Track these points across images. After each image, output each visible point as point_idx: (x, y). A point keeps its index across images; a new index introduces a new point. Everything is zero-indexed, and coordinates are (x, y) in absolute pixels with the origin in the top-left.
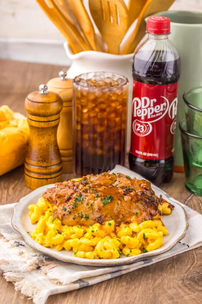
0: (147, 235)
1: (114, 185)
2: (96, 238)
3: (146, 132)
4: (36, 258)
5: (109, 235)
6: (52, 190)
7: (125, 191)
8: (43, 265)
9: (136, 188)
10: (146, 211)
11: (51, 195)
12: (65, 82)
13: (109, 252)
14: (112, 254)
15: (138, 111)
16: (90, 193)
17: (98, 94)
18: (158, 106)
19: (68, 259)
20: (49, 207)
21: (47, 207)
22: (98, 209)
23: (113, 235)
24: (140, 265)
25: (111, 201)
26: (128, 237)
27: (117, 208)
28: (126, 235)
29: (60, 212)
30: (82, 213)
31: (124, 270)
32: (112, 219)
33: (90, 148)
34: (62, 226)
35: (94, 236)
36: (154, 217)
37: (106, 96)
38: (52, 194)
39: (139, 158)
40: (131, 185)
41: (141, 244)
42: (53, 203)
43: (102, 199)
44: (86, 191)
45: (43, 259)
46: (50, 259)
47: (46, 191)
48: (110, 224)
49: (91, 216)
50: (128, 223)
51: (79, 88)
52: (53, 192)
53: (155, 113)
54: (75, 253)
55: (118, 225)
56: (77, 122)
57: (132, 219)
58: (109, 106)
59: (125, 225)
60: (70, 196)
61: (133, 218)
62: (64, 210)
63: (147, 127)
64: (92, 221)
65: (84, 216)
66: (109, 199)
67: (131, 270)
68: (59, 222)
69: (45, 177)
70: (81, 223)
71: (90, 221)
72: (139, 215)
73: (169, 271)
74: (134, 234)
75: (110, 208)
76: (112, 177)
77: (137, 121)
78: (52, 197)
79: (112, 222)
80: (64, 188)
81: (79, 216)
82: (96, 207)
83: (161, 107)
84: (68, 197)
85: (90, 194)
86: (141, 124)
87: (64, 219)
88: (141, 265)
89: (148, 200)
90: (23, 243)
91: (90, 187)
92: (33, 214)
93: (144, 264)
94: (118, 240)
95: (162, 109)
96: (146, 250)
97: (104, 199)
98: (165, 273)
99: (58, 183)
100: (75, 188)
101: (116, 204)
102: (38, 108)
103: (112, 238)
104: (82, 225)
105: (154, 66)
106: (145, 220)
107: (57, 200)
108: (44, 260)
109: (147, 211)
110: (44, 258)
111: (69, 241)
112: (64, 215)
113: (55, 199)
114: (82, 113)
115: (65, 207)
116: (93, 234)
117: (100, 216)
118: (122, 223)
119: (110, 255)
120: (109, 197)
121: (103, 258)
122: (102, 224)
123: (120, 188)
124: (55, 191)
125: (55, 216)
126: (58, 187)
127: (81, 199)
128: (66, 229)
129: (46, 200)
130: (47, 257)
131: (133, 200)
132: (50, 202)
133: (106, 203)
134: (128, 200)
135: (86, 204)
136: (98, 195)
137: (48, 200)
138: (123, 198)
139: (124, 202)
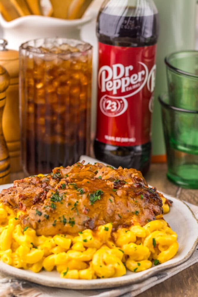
0: (157, 239)
1: (98, 176)
2: (89, 250)
3: (119, 110)
4: (8, 285)
5: (105, 244)
6: (13, 190)
7: (115, 184)
8: (20, 295)
9: (126, 179)
10: (148, 208)
11: (12, 197)
12: (5, 53)
13: (112, 267)
14: (116, 270)
15: (107, 84)
16: (69, 188)
17: (58, 62)
18: (135, 75)
20: (9, 215)
21: (7, 215)
22: (86, 209)
23: (111, 243)
24: (152, 282)
25: (101, 197)
26: (133, 245)
27: (110, 207)
28: (129, 243)
29: (32, 218)
30: (63, 217)
31: (134, 291)
32: (105, 222)
33: (47, 135)
34: (36, 237)
35: (86, 248)
36: (158, 216)
37: (68, 65)
38: (14, 196)
39: (109, 145)
40: (119, 176)
41: (150, 253)
42: (16, 208)
43: (88, 197)
44: (63, 187)
45: (19, 285)
46: (29, 284)
47: (3, 193)
48: (106, 229)
49: (77, 220)
50: (128, 226)
51: (31, 56)
52: (14, 193)
53: (131, 85)
54: (64, 273)
55: (115, 230)
56: (29, 103)
57: (132, 221)
58: (71, 78)
59: (124, 230)
60: (39, 196)
61: (134, 218)
62: (39, 215)
63: (121, 104)
64: (80, 227)
65: (68, 221)
66: (97, 196)
67: (143, 290)
68: (33, 231)
70: (65, 230)
71: (78, 227)
72: (140, 214)
73: (193, 287)
74: (139, 240)
75: (101, 207)
76: (90, 168)
77: (107, 98)
78: (15, 199)
79: (109, 226)
80: (28, 187)
81: (61, 221)
82: (82, 207)
83: (138, 77)
84: (37, 197)
85: (70, 191)
86: (112, 100)
87: (39, 227)
88: (154, 281)
89: (148, 193)
91: (67, 182)
93: (157, 280)
94: (120, 250)
95: (140, 80)
96: (158, 261)
97: (92, 195)
98: (189, 290)
99: (19, 180)
100: (44, 185)
101: (109, 202)
103: (110, 248)
104: (65, 233)
105: (129, 22)
106: (150, 220)
107: (22, 202)
108: (21, 287)
109: (150, 208)
110: (21, 284)
111: (51, 258)
112: (39, 221)
113: (19, 201)
114: (36, 89)
115: (39, 210)
116: (86, 244)
117: (89, 219)
118: (120, 226)
119: (113, 271)
120: (97, 193)
121: (103, 277)
122: (94, 230)
123: (108, 181)
124: (17, 192)
125: (26, 224)
126: (20, 186)
127: (59, 198)
128: (44, 241)
129: (5, 205)
130: (25, 283)
131: (130, 195)
132: (11, 206)
133: (94, 201)
134: (123, 195)
135: (67, 204)
136: (82, 190)
137: (8, 204)
138: (116, 193)
139: (118, 198)
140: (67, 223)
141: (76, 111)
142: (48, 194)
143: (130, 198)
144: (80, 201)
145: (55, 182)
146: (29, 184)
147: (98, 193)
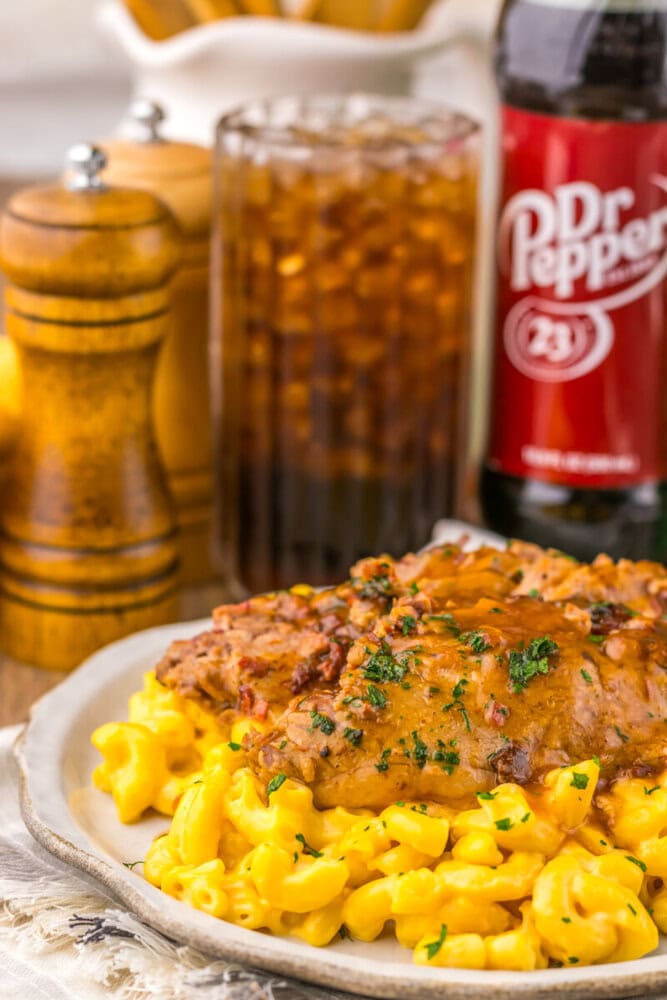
1: (525, 588)
2: (518, 860)
4: (219, 993)
5: (574, 838)
6: (213, 643)
11: (213, 669)
12: (158, 153)
13: (607, 923)
14: (621, 934)
15: (537, 258)
16: (430, 633)
18: (640, 226)
19: (406, 983)
20: (199, 734)
21: (192, 734)
22: (497, 710)
23: (595, 835)
25: (549, 663)
27: (586, 700)
28: (663, 833)
29: (299, 742)
30: (415, 737)
34: (314, 815)
35: (506, 853)
37: (395, 188)
38: (220, 662)
39: (538, 482)
42: (229, 707)
43: (503, 664)
44: (405, 629)
45: (260, 993)
47: (175, 655)
48: (580, 783)
49: (465, 749)
50: (651, 771)
51: (261, 157)
52: (219, 653)
53: (623, 262)
54: (428, 946)
55: (607, 784)
56: (251, 328)
58: (408, 237)
59: (638, 785)
60: (315, 665)
62: (324, 730)
64: (477, 777)
65: (433, 752)
66: (536, 659)
68: (302, 793)
69: (110, 600)
70: (424, 790)
71: (470, 775)
75: (551, 701)
76: (495, 559)
78: (223, 676)
79: (590, 768)
80: (267, 630)
81: (407, 755)
82: (482, 701)
83: (648, 232)
84: (306, 667)
85: (435, 642)
86: (557, 318)
87: (326, 775)
90: (124, 921)
91: (420, 609)
92: (120, 772)
94: (631, 859)
97: (517, 658)
99: (233, 607)
100: (329, 622)
101: (578, 681)
102: (77, 254)
103: (595, 853)
104: (423, 798)
107: (251, 685)
110: (268, 988)
111: (374, 889)
112: (327, 754)
113: (241, 683)
114: (276, 279)
116: (506, 836)
117: (510, 745)
118: (622, 772)
119: (613, 939)
120: (536, 648)
121: (574, 961)
122: (532, 784)
123: (569, 605)
124: (228, 648)
125: (275, 764)
126: (238, 628)
127: (396, 668)
128: (347, 827)
129: (188, 697)
130: (283, 984)
131: (655, 656)
132: (207, 703)
133: (526, 678)
134: (627, 655)
135: (426, 690)
136: (478, 640)
137: (199, 694)
138: (601, 649)
139: (612, 666)
140: (430, 759)
141: (421, 360)
142: (353, 656)
143: (653, 667)
144: (474, 677)
145: (372, 610)
146: (273, 618)
147: (539, 649)
